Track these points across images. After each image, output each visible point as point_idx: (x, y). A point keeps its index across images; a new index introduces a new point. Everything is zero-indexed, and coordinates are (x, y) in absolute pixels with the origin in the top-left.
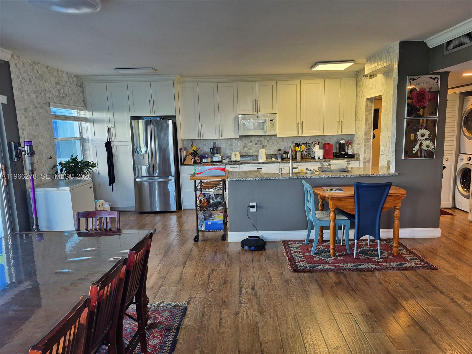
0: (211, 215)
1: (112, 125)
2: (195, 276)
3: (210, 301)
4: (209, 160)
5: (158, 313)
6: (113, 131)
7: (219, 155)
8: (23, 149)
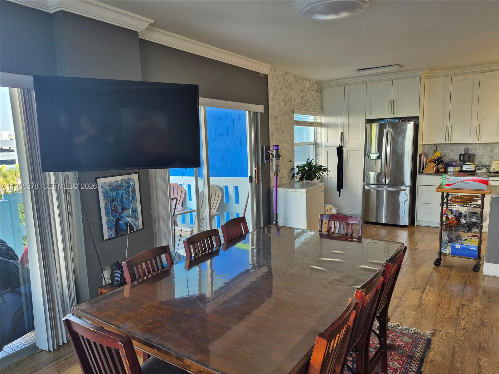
0: (458, 237)
1: (346, 130)
2: (439, 306)
3: (462, 341)
4: (457, 169)
5: (396, 335)
6: (346, 135)
7: (472, 163)
8: (272, 152)
